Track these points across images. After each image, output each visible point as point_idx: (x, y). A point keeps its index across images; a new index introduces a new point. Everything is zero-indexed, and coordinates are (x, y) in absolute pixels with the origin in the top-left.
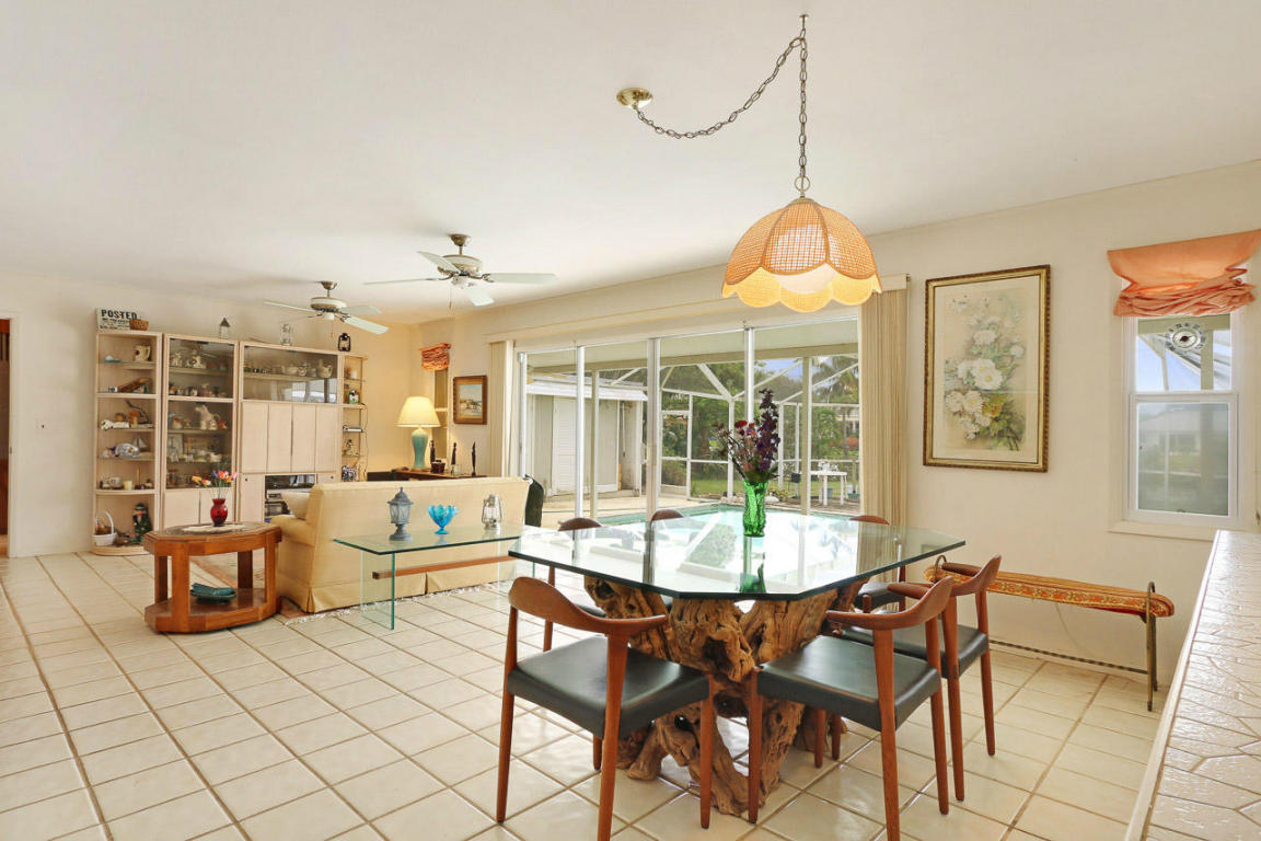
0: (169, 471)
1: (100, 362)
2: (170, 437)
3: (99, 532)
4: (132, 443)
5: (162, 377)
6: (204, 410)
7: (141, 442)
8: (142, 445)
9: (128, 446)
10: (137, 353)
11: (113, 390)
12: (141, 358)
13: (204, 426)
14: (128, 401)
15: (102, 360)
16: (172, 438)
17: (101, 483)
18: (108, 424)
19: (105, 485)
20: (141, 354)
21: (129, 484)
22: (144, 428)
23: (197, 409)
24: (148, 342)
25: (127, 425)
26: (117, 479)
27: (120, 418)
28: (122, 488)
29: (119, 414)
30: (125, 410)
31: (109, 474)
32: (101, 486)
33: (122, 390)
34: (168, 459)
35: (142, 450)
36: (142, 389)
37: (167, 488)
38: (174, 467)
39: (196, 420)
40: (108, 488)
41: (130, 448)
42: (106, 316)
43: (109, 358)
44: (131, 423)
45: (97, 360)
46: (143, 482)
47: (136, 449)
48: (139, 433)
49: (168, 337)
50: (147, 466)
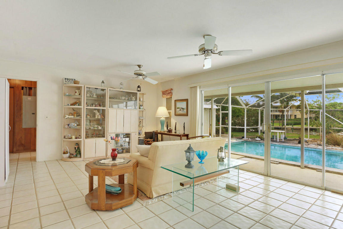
0: (86, 132)
1: (64, 96)
2: (86, 121)
3: (64, 153)
4: (74, 123)
5: (84, 100)
6: (96, 112)
7: (77, 122)
8: (77, 123)
9: (73, 124)
10: (76, 92)
11: (68, 105)
12: (77, 94)
13: (96, 117)
14: (73, 109)
15: (65, 95)
16: (87, 121)
17: (65, 136)
18: (67, 116)
19: (66, 137)
20: (77, 92)
21: (74, 137)
22: (78, 118)
23: (94, 111)
24: (79, 88)
25: (73, 117)
26: (70, 135)
27: (71, 114)
28: (71, 138)
29: (70, 113)
30: (73, 112)
31: (67, 133)
32: (65, 138)
33: (72, 105)
34: (86, 128)
35: (78, 125)
36: (77, 104)
37: (86, 138)
38: (87, 131)
39: (94, 115)
40: (67, 138)
41: (73, 125)
42: (66, 80)
43: (67, 94)
44: (74, 116)
45: (63, 95)
46: (78, 136)
47: (76, 125)
48: (76, 120)
49: (86, 87)
50: (79, 130)
